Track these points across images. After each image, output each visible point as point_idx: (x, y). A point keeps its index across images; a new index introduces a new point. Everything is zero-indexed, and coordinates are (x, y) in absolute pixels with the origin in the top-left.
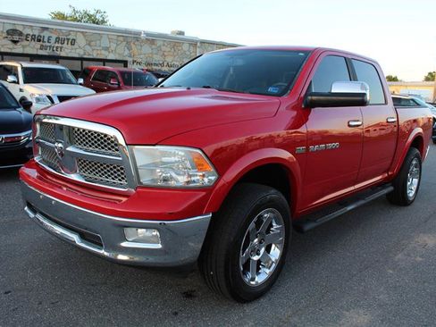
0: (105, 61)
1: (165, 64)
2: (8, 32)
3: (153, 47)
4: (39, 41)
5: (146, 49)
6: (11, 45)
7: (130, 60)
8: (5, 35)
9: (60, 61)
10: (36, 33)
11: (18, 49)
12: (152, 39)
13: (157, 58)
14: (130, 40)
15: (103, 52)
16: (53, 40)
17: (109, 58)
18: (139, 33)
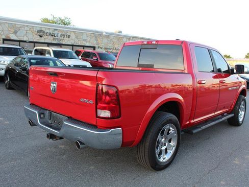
0: (84, 47)
1: (114, 48)
2: (38, 32)
3: (109, 39)
4: (52, 36)
5: (105, 41)
6: (39, 38)
7: (96, 46)
8: (36, 33)
9: (62, 46)
10: (51, 32)
11: (42, 40)
12: (108, 36)
13: (110, 46)
14: (97, 36)
15: (84, 42)
16: (59, 35)
17: (87, 45)
18: (102, 32)
